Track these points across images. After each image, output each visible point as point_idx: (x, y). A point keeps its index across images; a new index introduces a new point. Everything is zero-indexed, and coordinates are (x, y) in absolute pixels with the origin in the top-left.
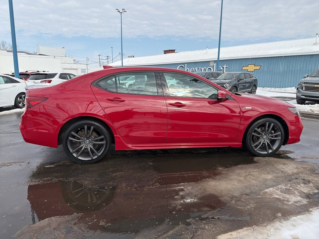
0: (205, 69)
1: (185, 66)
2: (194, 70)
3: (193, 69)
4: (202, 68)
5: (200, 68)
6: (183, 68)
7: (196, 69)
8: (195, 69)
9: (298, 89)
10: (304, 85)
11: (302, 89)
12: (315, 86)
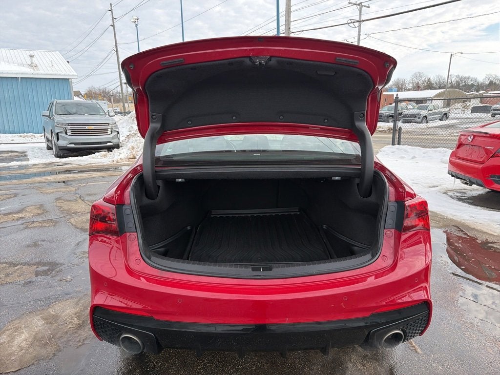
9: (57, 134)
10: (69, 127)
11: (66, 134)
12: (87, 127)
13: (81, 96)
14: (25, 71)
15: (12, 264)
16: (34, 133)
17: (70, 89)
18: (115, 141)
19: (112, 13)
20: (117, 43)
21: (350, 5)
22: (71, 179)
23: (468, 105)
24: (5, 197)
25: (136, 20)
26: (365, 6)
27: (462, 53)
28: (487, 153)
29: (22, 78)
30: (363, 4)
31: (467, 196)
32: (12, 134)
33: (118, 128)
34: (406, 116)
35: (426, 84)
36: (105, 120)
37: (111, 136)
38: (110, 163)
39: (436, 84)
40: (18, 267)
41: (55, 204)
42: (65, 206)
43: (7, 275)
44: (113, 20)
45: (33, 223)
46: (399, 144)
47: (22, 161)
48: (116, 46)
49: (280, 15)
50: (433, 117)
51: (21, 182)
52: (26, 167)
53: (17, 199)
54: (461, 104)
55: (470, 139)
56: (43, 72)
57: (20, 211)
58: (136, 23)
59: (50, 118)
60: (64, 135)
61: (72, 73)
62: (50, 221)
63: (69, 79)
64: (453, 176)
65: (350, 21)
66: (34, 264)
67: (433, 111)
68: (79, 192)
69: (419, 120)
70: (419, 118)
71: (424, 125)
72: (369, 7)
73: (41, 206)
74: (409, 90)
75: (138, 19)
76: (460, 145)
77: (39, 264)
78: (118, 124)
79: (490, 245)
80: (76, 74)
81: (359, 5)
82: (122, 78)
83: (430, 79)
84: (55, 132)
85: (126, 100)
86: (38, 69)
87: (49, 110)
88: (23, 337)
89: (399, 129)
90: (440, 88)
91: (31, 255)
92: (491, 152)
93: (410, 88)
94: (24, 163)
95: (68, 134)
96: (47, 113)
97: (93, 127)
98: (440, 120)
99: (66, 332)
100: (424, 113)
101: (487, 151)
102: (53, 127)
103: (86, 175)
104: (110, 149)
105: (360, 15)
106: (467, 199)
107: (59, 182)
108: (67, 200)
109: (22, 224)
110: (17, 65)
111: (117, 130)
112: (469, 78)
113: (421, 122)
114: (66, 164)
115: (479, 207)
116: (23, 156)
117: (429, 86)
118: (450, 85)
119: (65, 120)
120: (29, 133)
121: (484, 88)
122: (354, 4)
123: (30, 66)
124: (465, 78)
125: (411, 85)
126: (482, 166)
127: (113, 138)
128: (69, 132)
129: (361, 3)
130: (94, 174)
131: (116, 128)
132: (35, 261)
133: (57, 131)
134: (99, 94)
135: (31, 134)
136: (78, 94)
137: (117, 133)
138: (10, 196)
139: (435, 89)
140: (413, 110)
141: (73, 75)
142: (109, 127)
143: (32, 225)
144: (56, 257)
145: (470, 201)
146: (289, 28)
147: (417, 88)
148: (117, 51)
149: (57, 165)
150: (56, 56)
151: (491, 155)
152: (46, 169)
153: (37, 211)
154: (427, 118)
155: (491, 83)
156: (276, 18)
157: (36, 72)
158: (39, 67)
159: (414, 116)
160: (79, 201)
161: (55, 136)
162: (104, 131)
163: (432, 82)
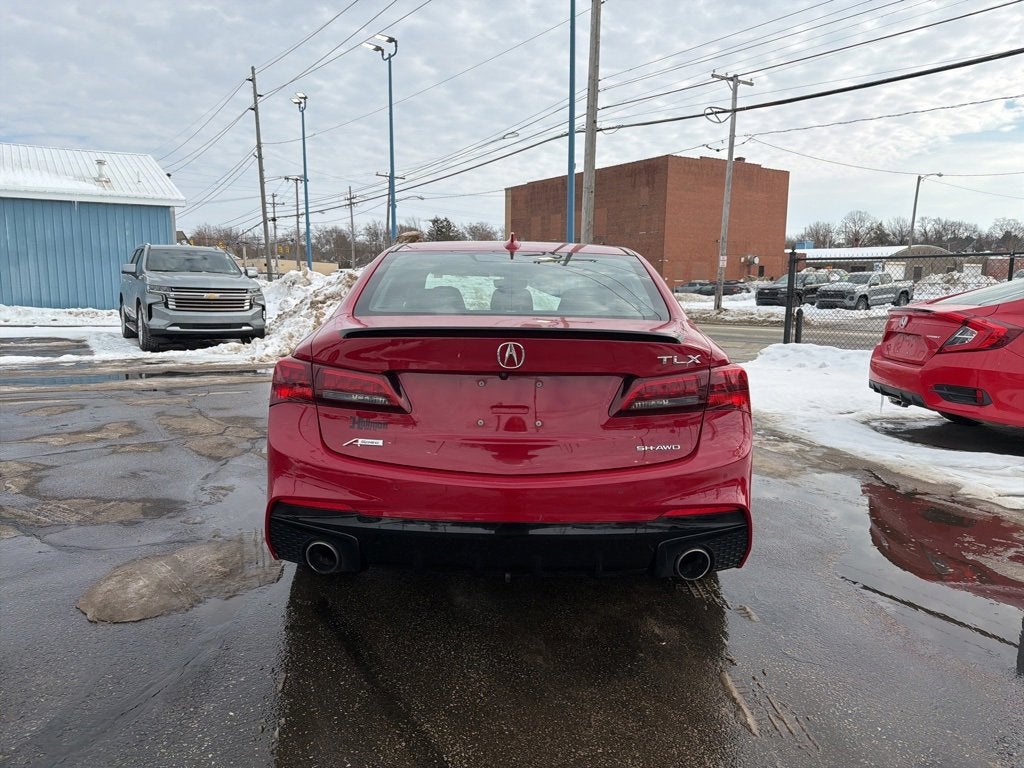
9: (150, 306)
10: (172, 294)
11: (167, 306)
12: (206, 296)
13: (184, 241)
14: (89, 191)
15: (98, 500)
16: (95, 307)
17: (170, 226)
18: (257, 323)
19: (255, 85)
20: (262, 141)
21: (715, 79)
22: (179, 385)
23: (955, 277)
24: (64, 408)
25: (302, 100)
26: (744, 83)
27: (940, 175)
28: (930, 348)
29: (80, 203)
30: (740, 78)
31: (904, 428)
32: (55, 308)
33: (263, 299)
34: (825, 294)
35: (873, 235)
36: (241, 282)
37: (250, 313)
38: (247, 362)
39: (894, 234)
40: (112, 503)
41: (156, 422)
42: (176, 423)
43: (97, 513)
44: (255, 98)
45: (123, 446)
46: (798, 340)
47: (81, 355)
48: (259, 147)
49: (577, 97)
50: (880, 297)
51: (88, 388)
52: (90, 364)
53: (84, 412)
54: (941, 275)
55: (904, 321)
56: (121, 193)
57: (98, 429)
58: (302, 105)
59: (137, 277)
60: (161, 308)
61: (176, 197)
62: (154, 444)
63: (169, 207)
64: (877, 390)
65: (709, 111)
66: (138, 501)
67: (880, 286)
68: (197, 405)
69: (852, 303)
70: (852, 299)
71: (860, 314)
72: (752, 84)
73: (131, 424)
74: (839, 246)
75: (305, 98)
76: (889, 335)
77: (144, 500)
78: (264, 291)
79: (918, 496)
80: (183, 198)
81: (731, 79)
82: (268, 210)
83: (881, 224)
84: (145, 302)
85: (273, 253)
86: (112, 188)
87: (135, 260)
88: (141, 583)
89: (797, 313)
90: (902, 243)
91: (131, 490)
92: (936, 346)
93: (841, 241)
94: (86, 358)
95: (170, 307)
96: (132, 268)
97: (217, 296)
98: (893, 303)
99: (207, 582)
100: (861, 289)
101: (930, 343)
102: (143, 293)
103: (205, 380)
104: (246, 338)
105: (735, 98)
106: (905, 432)
107: (155, 390)
108: (176, 417)
109: (105, 448)
110: (72, 178)
111: (262, 302)
112: (960, 225)
113: (855, 308)
114: (164, 362)
115: (918, 445)
116: (80, 346)
117: (880, 238)
118: (923, 238)
119: (165, 280)
120: (87, 307)
121: (994, 246)
122: (723, 78)
123: (98, 180)
124: (953, 224)
125: (843, 236)
126: (920, 369)
127: (253, 317)
128: (172, 304)
129: (736, 76)
130: (220, 379)
131: (261, 300)
132: (139, 497)
133: (149, 300)
134: (218, 240)
135: (91, 309)
136: (181, 237)
137: (261, 308)
138: (72, 408)
139: (892, 244)
140: (842, 283)
141: (178, 200)
142: (248, 296)
143: (123, 449)
144: (172, 492)
145: (908, 436)
146: (595, 122)
147: (855, 241)
148: (260, 157)
149: (148, 364)
150: (146, 164)
151: (936, 350)
152: (129, 369)
153: (126, 431)
154: (867, 299)
155: (1008, 235)
156: (568, 102)
157: (109, 192)
158: (114, 183)
159: (841, 294)
160: (199, 417)
161: (144, 312)
162: (237, 304)
163: (887, 232)
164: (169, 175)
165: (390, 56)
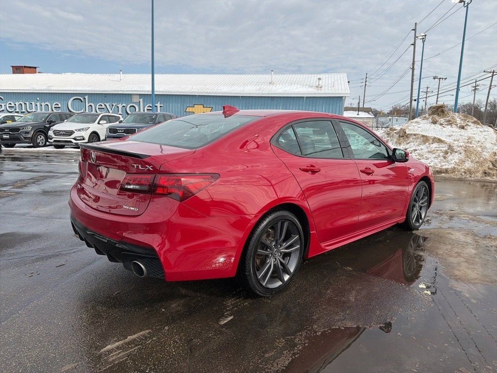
0: (124, 106)
1: (85, 98)
2: (104, 107)
3: (101, 105)
4: (118, 104)
5: (114, 104)
6: (82, 102)
7: (107, 105)
8: (105, 105)
13: (370, 113)
14: (311, 92)
17: (342, 105)
19: (415, 32)
20: (415, 60)
25: (424, 37)
29: (306, 97)
44: (415, 38)
48: (414, 64)
63: (342, 97)
75: (425, 36)
80: (350, 92)
86: (322, 90)
123: (317, 87)
141: (347, 93)
148: (413, 69)
150: (342, 77)
157: (320, 92)
158: (324, 88)
164: (349, 82)
165: (468, 4)
